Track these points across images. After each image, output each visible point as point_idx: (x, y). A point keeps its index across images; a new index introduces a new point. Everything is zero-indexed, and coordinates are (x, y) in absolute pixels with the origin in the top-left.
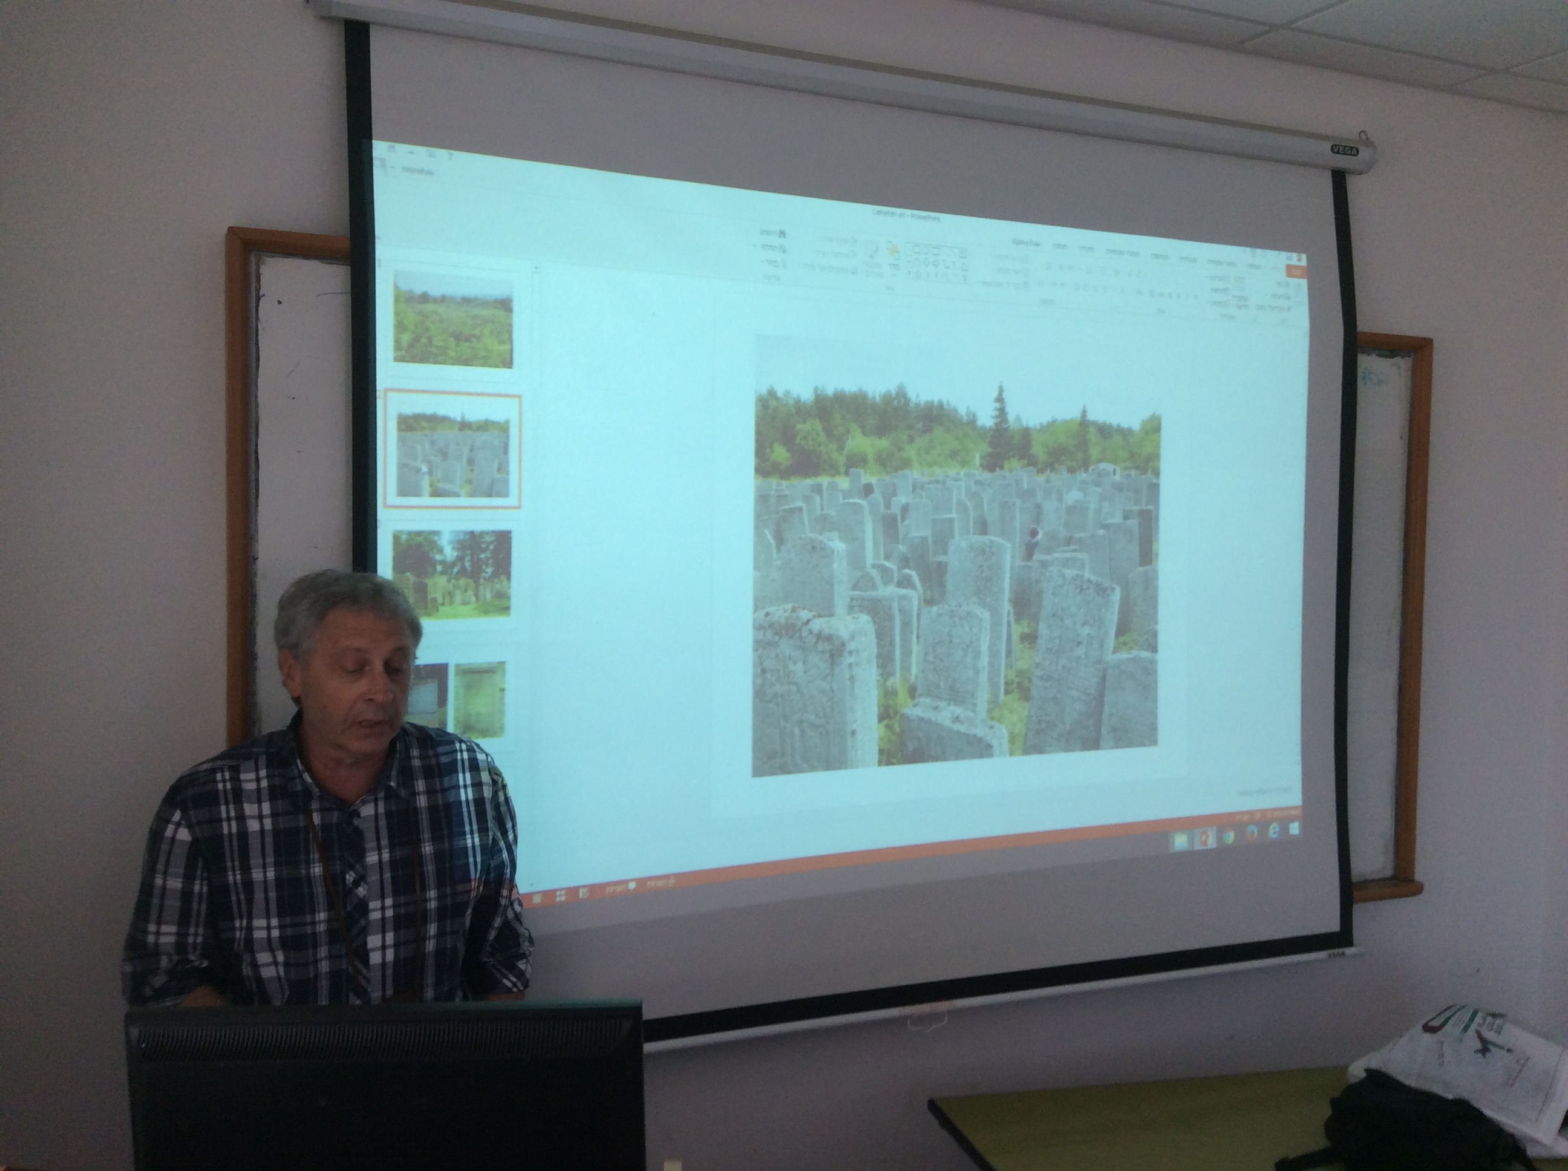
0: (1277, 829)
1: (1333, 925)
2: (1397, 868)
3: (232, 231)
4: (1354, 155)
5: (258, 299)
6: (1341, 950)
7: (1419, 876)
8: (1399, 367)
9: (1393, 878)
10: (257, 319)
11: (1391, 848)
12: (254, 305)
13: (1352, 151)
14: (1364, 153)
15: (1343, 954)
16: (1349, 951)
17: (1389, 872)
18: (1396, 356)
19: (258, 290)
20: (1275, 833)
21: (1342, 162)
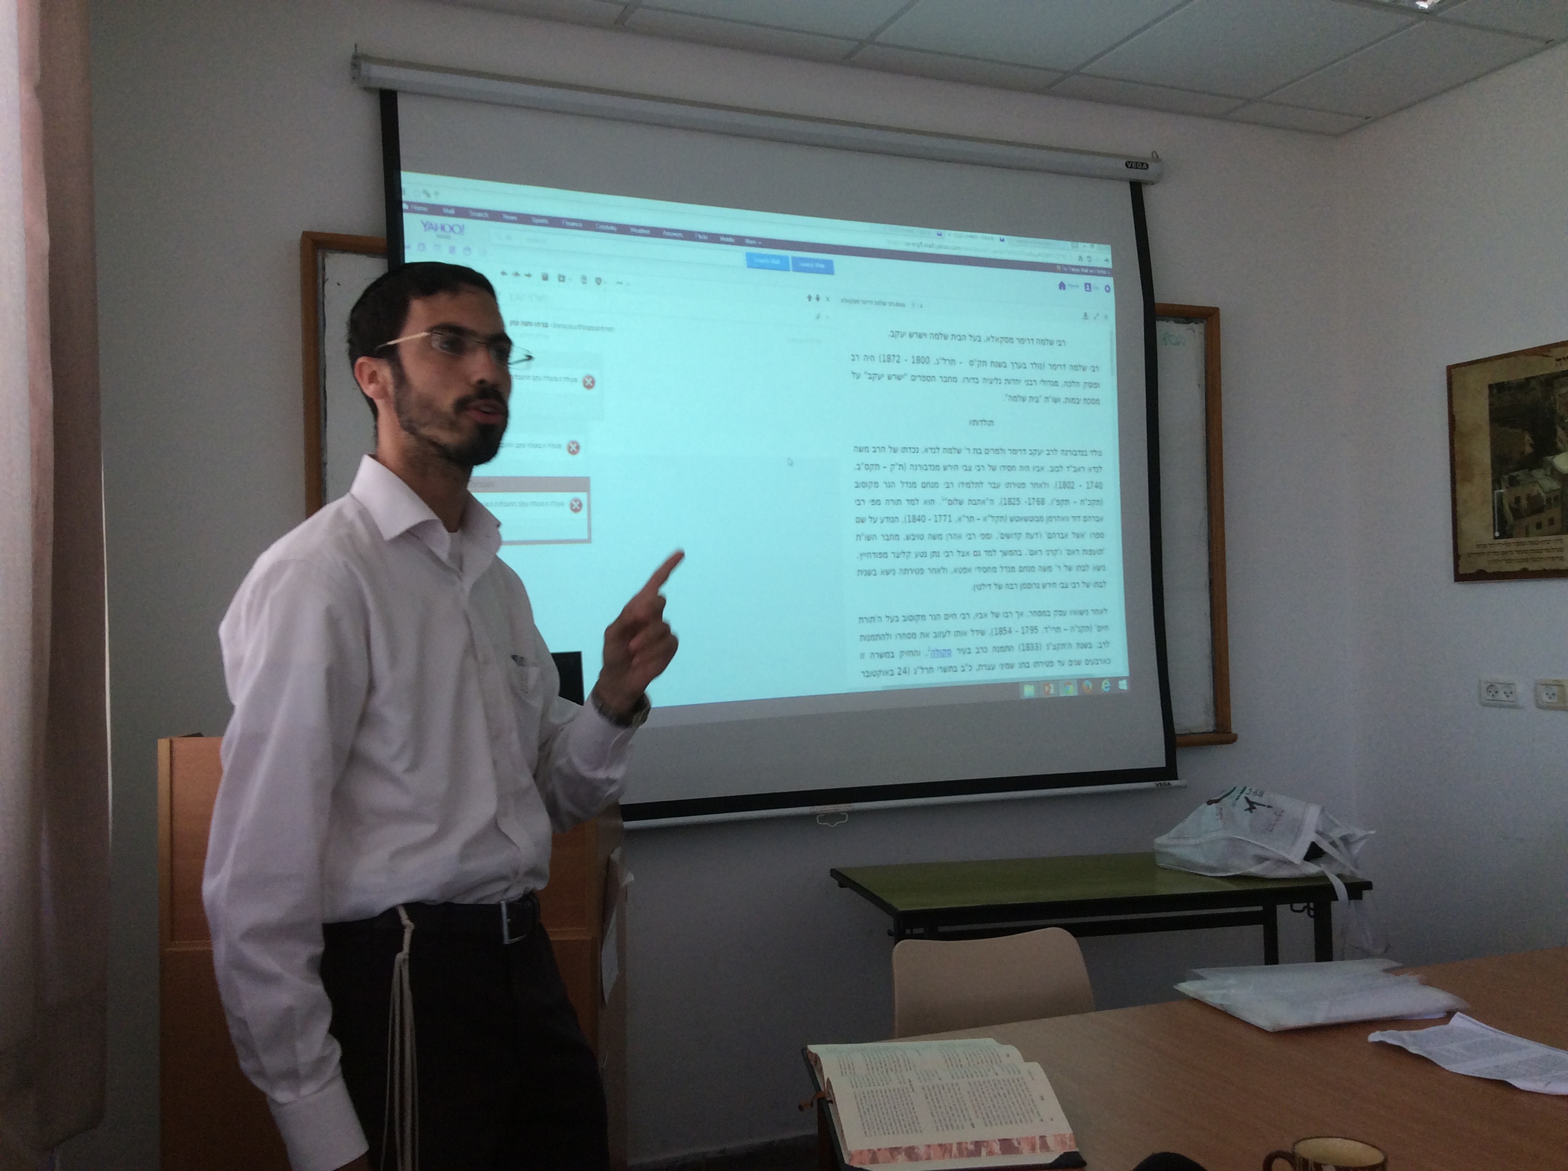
0: (1109, 685)
1: (1160, 762)
2: (1216, 725)
3: (305, 234)
4: (1145, 169)
5: (324, 282)
6: (1167, 782)
7: (1234, 730)
8: (1194, 331)
9: (1213, 732)
10: (324, 295)
11: (1212, 708)
12: (321, 287)
13: (1142, 165)
14: (1152, 166)
15: (1169, 784)
16: (1174, 783)
17: (1211, 729)
18: (1190, 323)
19: (324, 276)
20: (1106, 687)
21: (1137, 175)
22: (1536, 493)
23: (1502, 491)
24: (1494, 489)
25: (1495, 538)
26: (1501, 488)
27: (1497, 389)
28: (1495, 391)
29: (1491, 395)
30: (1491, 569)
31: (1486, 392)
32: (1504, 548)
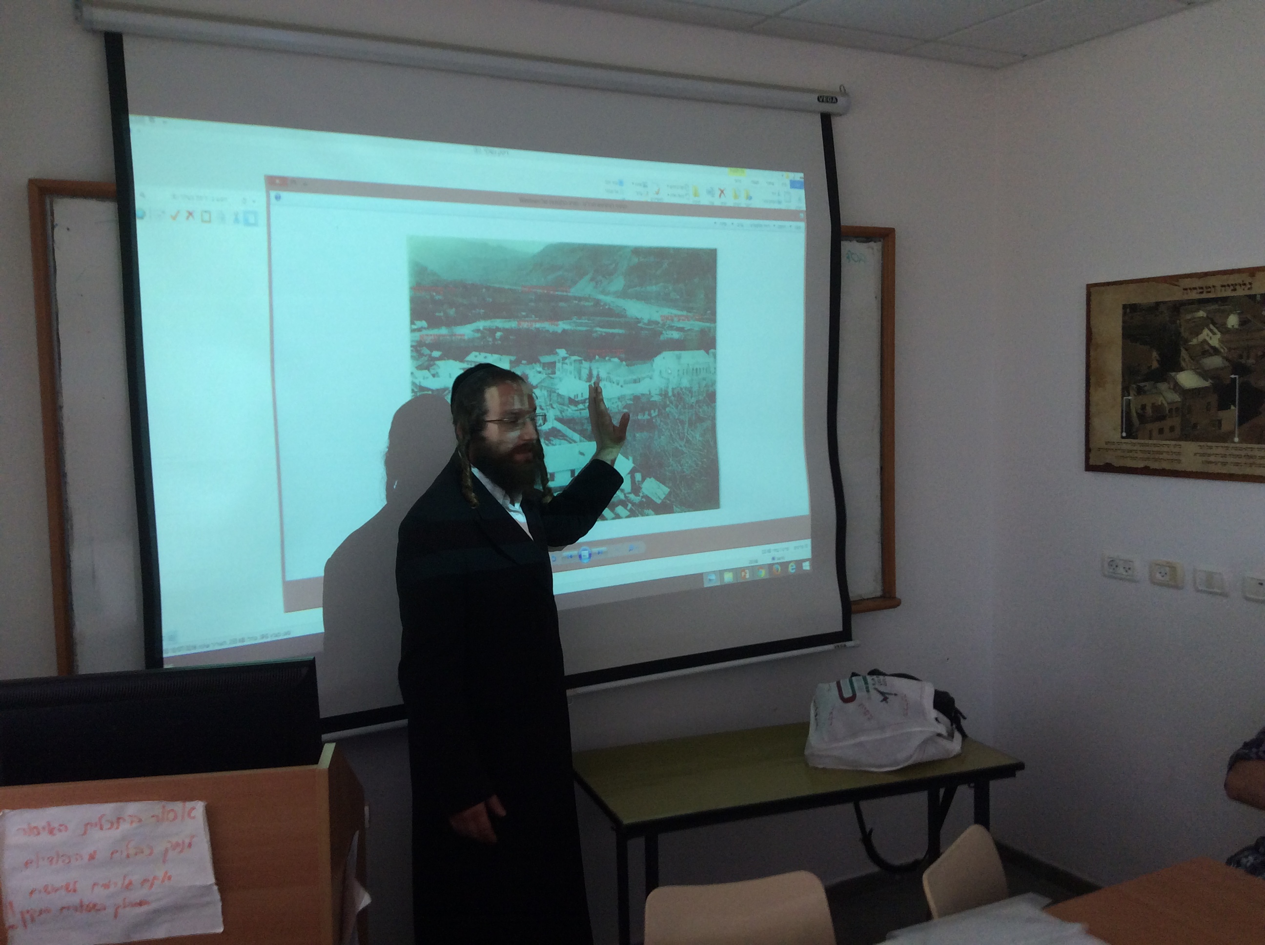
0: (794, 567)
2: (884, 590)
3: (32, 182)
4: (834, 103)
5: (53, 228)
7: (898, 595)
8: (873, 249)
9: (881, 597)
10: (53, 241)
12: (50, 232)
13: (833, 100)
14: (841, 100)
17: (878, 593)
18: (870, 241)
19: (53, 221)
20: (793, 569)
21: (827, 107)
22: (1160, 403)
23: (1130, 398)
24: (1123, 396)
25: (1123, 438)
26: (1129, 395)
27: (1130, 309)
28: (1128, 310)
29: (1125, 314)
30: (1117, 463)
31: (1120, 311)
32: (1129, 447)
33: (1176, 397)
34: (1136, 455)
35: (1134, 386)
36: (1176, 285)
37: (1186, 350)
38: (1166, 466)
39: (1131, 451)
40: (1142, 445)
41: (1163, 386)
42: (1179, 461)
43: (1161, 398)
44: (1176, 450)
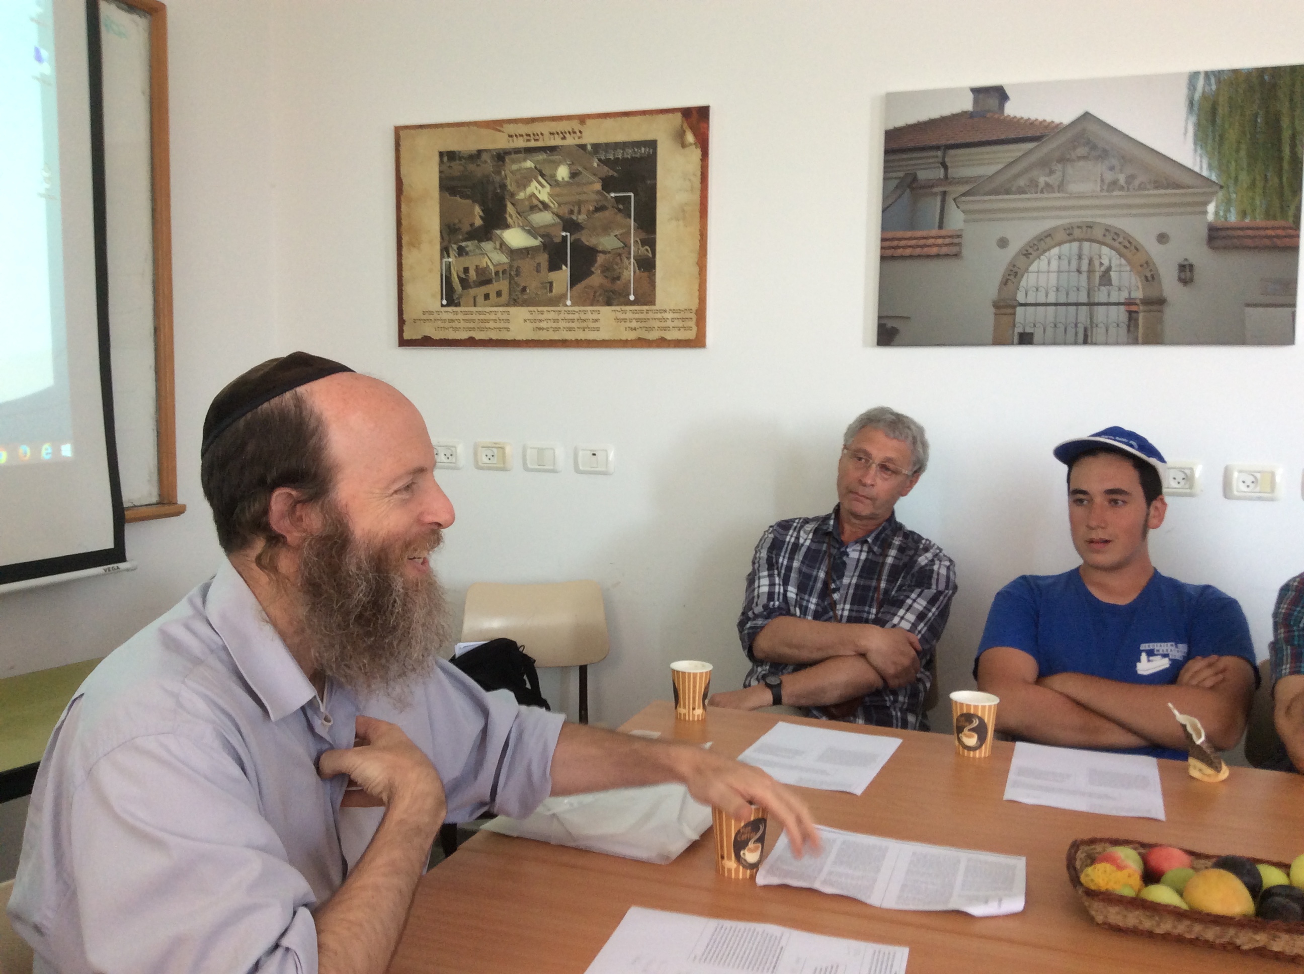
0: (50, 451)
1: (108, 543)
2: (161, 494)
6: (115, 565)
7: (180, 501)
8: (138, 25)
9: (157, 504)
11: (155, 477)
15: (118, 568)
16: (122, 566)
17: (154, 499)
18: (134, 13)
20: (47, 454)
22: (485, 265)
23: (450, 260)
24: (442, 257)
25: (442, 306)
26: (449, 256)
27: (448, 157)
28: (445, 159)
29: (441, 162)
30: (437, 335)
31: (437, 158)
32: (451, 316)
33: (503, 259)
34: (458, 325)
35: (455, 247)
36: (500, 131)
37: (513, 204)
38: (494, 336)
39: (452, 321)
40: (466, 313)
41: (487, 246)
42: (508, 329)
43: (486, 259)
44: (505, 317)
